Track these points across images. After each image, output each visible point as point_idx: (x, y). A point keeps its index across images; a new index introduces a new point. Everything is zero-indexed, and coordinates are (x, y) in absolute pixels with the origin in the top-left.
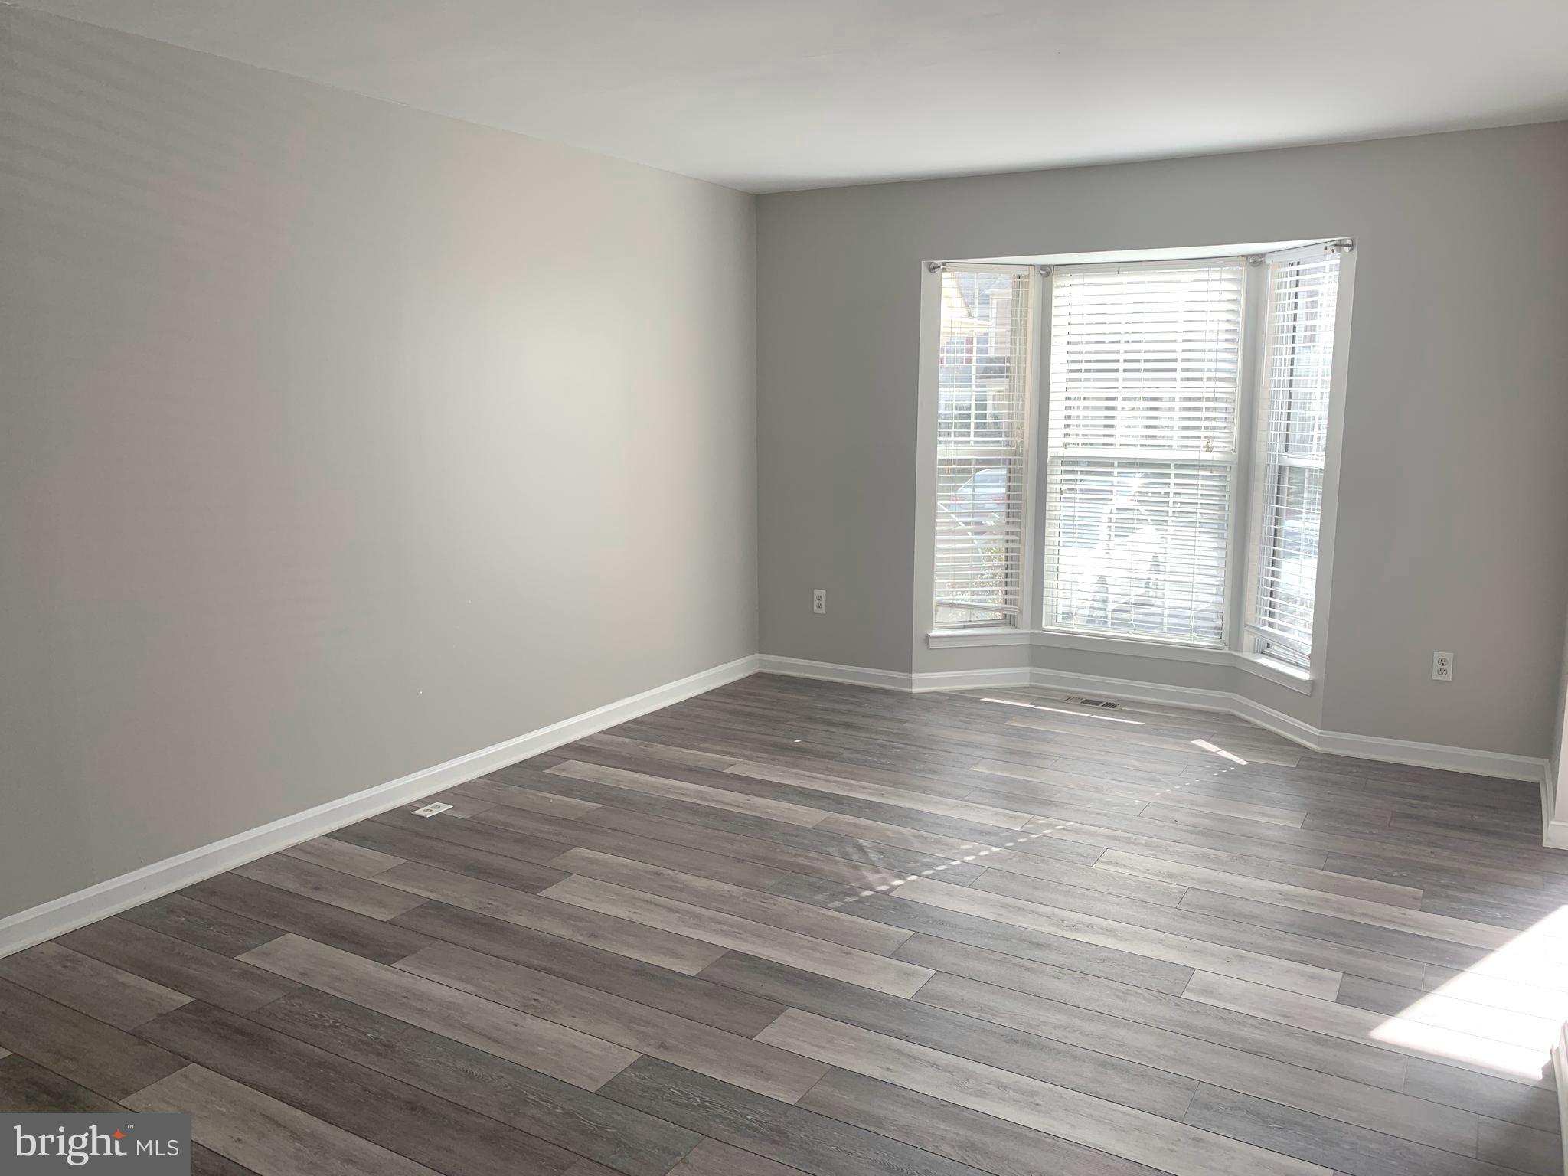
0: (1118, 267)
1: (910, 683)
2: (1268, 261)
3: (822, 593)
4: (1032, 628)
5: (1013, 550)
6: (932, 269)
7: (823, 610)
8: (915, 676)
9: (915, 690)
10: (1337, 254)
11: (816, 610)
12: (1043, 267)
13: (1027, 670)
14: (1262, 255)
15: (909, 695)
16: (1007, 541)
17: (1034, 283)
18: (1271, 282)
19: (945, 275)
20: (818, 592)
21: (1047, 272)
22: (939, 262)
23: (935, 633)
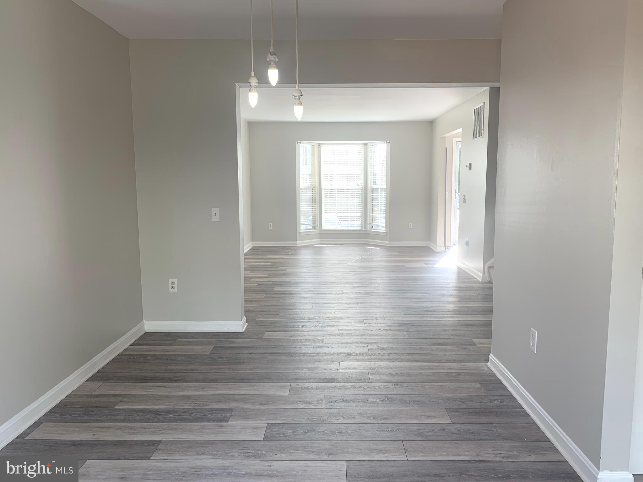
0: (337, 144)
1: (297, 244)
2: (369, 144)
3: (271, 224)
4: (320, 229)
5: (314, 211)
6: (298, 143)
7: (272, 228)
8: (298, 242)
9: (298, 245)
10: (386, 144)
11: (269, 228)
12: (318, 144)
13: (319, 240)
14: (367, 143)
15: (297, 246)
16: (313, 208)
17: (316, 147)
18: (369, 149)
19: (300, 145)
20: (270, 224)
21: (319, 145)
22: (299, 142)
23: (301, 231)
